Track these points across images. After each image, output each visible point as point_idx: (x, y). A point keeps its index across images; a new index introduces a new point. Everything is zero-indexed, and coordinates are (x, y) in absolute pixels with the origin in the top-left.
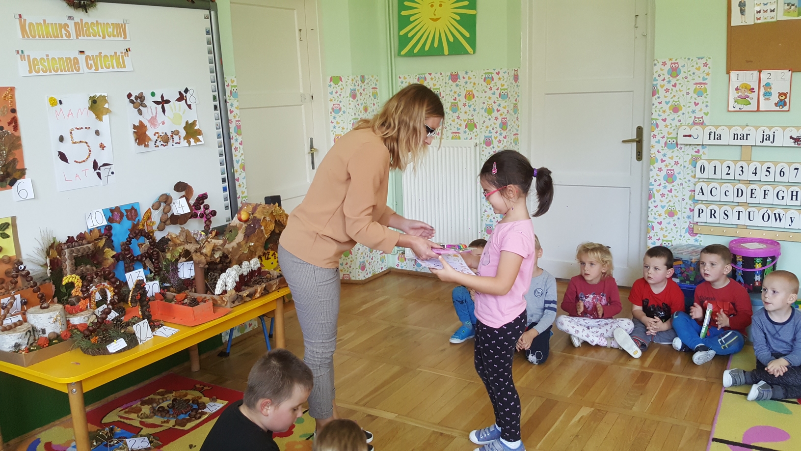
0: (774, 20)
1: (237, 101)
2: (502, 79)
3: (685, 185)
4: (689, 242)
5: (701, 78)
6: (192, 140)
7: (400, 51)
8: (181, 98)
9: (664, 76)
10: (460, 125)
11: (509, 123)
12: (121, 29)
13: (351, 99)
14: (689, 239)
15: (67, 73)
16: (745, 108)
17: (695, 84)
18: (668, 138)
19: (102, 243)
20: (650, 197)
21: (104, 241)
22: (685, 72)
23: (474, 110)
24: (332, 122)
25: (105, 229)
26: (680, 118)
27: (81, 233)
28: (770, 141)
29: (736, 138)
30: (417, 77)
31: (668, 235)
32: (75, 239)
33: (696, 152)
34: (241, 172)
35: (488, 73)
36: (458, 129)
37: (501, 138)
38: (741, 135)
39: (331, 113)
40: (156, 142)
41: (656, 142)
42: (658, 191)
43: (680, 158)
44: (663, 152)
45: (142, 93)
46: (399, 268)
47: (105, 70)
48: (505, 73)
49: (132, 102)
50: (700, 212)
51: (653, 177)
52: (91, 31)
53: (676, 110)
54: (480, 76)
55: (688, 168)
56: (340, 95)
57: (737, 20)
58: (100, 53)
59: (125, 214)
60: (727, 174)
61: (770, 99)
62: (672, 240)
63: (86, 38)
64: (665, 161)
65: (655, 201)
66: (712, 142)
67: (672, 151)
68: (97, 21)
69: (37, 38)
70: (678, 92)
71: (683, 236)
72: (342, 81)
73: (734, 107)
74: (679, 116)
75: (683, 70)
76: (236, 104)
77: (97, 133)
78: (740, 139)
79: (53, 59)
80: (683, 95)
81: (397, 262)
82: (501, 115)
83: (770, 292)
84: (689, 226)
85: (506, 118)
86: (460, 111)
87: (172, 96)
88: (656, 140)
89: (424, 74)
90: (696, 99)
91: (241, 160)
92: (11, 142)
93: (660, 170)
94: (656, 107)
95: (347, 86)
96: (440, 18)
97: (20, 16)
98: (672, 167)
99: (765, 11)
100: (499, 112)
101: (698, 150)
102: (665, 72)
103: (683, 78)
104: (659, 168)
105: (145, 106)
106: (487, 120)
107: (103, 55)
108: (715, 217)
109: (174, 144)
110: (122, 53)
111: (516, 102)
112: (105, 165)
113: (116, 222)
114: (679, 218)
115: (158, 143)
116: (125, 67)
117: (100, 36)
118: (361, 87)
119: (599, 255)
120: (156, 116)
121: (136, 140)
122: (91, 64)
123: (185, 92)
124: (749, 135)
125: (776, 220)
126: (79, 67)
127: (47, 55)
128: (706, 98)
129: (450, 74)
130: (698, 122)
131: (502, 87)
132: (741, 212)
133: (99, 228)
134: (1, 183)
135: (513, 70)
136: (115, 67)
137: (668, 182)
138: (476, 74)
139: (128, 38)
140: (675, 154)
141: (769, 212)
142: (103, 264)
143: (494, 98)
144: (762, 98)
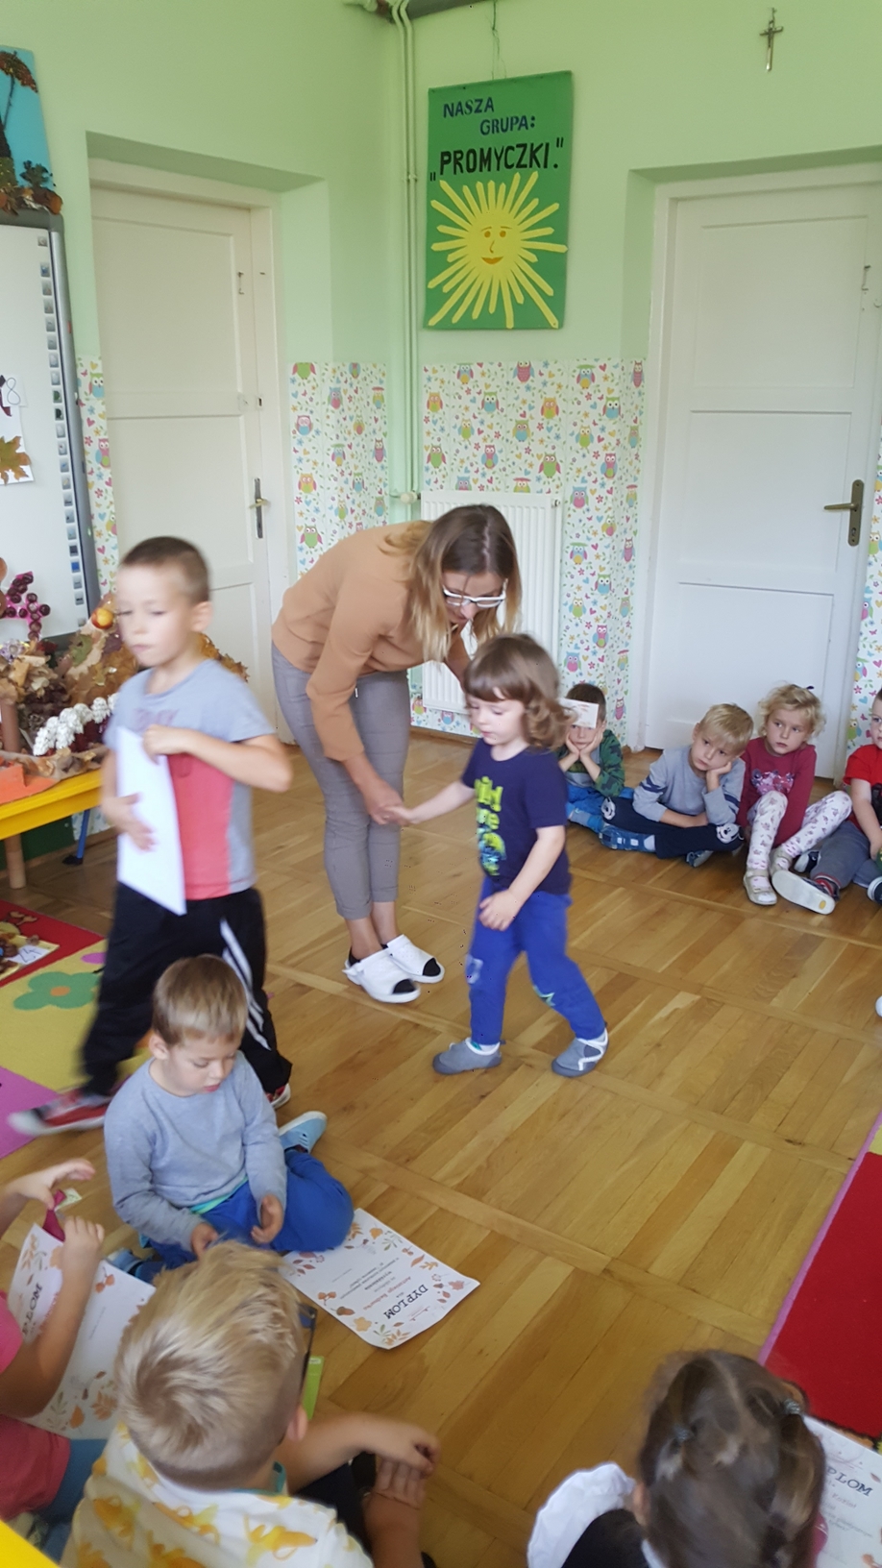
1: (103, 403)
2: (610, 380)
6: (11, 474)
7: (426, 319)
10: (531, 465)
11: (619, 464)
13: (331, 408)
20: (864, 614)
23: (558, 437)
24: (296, 451)
30: (457, 371)
34: (110, 535)
35: (587, 366)
36: (527, 473)
37: (603, 492)
39: (294, 432)
42: (879, 604)
48: (615, 367)
51: (872, 576)
54: (572, 370)
56: (311, 399)
65: (872, 623)
72: (314, 372)
76: (100, 407)
82: (605, 448)
85: (615, 455)
86: (533, 438)
89: (469, 364)
91: (108, 514)
95: (323, 384)
96: (501, 258)
100: (603, 443)
106: (578, 457)
111: (634, 424)
118: (351, 385)
129: (516, 365)
131: (609, 393)
135: (631, 363)
138: (561, 367)
143: (595, 415)
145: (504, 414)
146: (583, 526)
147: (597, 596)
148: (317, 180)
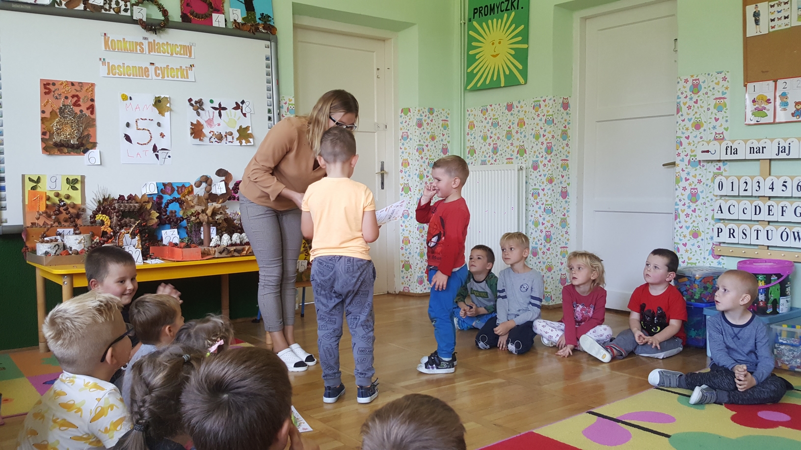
0: (789, 27)
2: (548, 106)
3: (708, 204)
4: (712, 265)
5: (721, 92)
6: (244, 141)
7: (467, 87)
8: (237, 107)
9: (686, 94)
10: (513, 151)
11: (555, 148)
12: (187, 50)
13: (417, 128)
14: (712, 262)
15: (138, 77)
16: (763, 120)
17: (715, 99)
18: (691, 156)
19: (149, 206)
20: (676, 218)
21: (151, 204)
22: (705, 88)
23: (525, 136)
24: (401, 148)
25: (157, 198)
26: (701, 135)
27: (131, 195)
28: (786, 153)
29: (752, 152)
30: (481, 109)
31: (692, 257)
32: (126, 199)
33: (717, 169)
35: (537, 101)
36: (512, 155)
37: (546, 162)
38: (757, 149)
39: (401, 140)
40: (210, 138)
41: (680, 160)
42: (683, 211)
43: (702, 177)
44: (686, 171)
45: (201, 99)
47: (170, 78)
48: (550, 100)
49: (192, 105)
50: (720, 231)
51: (678, 196)
52: (162, 49)
53: (698, 126)
54: (530, 104)
55: (710, 186)
56: (408, 124)
57: (752, 31)
58: (168, 66)
59: (176, 189)
60: (746, 190)
61: (787, 110)
62: (696, 263)
63: (156, 54)
64: (688, 179)
65: (680, 222)
66: (730, 157)
67: (694, 169)
68: (167, 43)
69: (116, 50)
70: (700, 108)
71: (706, 259)
72: (410, 112)
73: (751, 120)
74: (700, 133)
75: (703, 85)
77: (159, 124)
78: (756, 153)
79: (128, 66)
82: (546, 140)
83: (721, 290)
84: (712, 248)
85: (551, 143)
86: (514, 138)
87: (230, 104)
88: (680, 158)
89: (486, 106)
90: (716, 115)
92: (88, 122)
93: (684, 189)
94: (680, 124)
95: (414, 117)
96: (498, 54)
97: (105, 34)
98: (695, 185)
99: (779, 19)
100: (545, 137)
101: (720, 167)
102: (688, 89)
103: (703, 94)
104: (683, 187)
105: (203, 110)
106: (534, 145)
107: (170, 67)
108: (734, 237)
109: (227, 142)
110: (186, 67)
111: (564, 129)
112: (163, 149)
113: (168, 194)
114: (702, 240)
115: (212, 140)
116: (188, 78)
117: (168, 53)
118: (429, 118)
119: (588, 260)
120: (213, 119)
121: (191, 134)
122: (159, 74)
123: (241, 103)
124: (765, 147)
125: (795, 239)
126: (148, 75)
127: (123, 64)
128: (725, 112)
129: (506, 104)
130: (719, 138)
131: (547, 113)
132: (759, 231)
133: (152, 196)
134: (76, 150)
135: (561, 98)
136: (180, 77)
137: (692, 202)
138: (526, 103)
139: (193, 57)
140: (698, 172)
141: (787, 230)
142: (149, 222)
143: (541, 124)
144: (778, 108)
145: (501, 128)
146: (538, 179)
147: (545, 215)
148: (413, 24)
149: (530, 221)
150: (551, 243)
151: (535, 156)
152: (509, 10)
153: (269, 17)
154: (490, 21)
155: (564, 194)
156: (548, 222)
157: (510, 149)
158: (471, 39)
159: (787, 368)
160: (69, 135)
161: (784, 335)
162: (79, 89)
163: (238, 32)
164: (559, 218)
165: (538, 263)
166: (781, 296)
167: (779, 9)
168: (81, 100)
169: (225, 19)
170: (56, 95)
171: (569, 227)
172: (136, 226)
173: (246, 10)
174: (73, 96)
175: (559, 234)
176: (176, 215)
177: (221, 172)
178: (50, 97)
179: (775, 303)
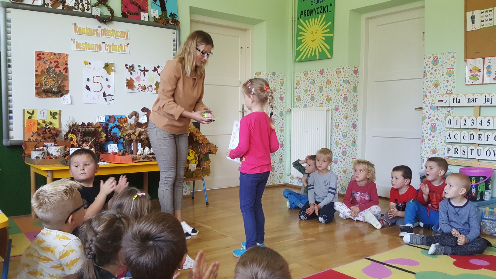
0: (492, 25)
2: (345, 72)
3: (442, 133)
5: (451, 65)
7: (296, 59)
8: (155, 70)
9: (429, 65)
10: (324, 99)
11: (349, 98)
12: (125, 34)
15: (95, 51)
16: (476, 82)
17: (447, 69)
18: (432, 103)
19: (100, 130)
20: (423, 141)
21: (101, 128)
22: (441, 62)
23: (331, 90)
25: (105, 125)
27: (89, 122)
28: (490, 103)
29: (469, 102)
30: (304, 73)
32: (86, 125)
33: (448, 112)
35: (338, 69)
36: (323, 102)
37: (343, 106)
38: (472, 99)
40: (138, 89)
41: (426, 106)
42: (427, 137)
43: (439, 116)
44: (429, 112)
45: (133, 65)
46: (291, 184)
47: (114, 52)
48: (346, 68)
49: (127, 68)
50: (449, 149)
51: (424, 128)
52: (109, 34)
53: (436, 85)
54: (335, 70)
55: (443, 122)
57: (470, 27)
58: (113, 44)
59: (117, 119)
60: (465, 125)
61: (490, 76)
63: (106, 36)
64: (430, 118)
65: (425, 144)
66: (455, 104)
67: (434, 112)
68: (113, 30)
69: (82, 34)
70: (438, 74)
72: (261, 74)
73: (469, 82)
74: (438, 90)
75: (440, 60)
77: (107, 80)
78: (472, 102)
79: (89, 44)
80: (440, 76)
81: (290, 180)
82: (344, 92)
83: (448, 186)
85: (347, 94)
86: (324, 91)
87: (150, 68)
89: (307, 71)
90: (447, 78)
92: (64, 77)
94: (425, 84)
96: (315, 40)
97: (75, 24)
98: (434, 122)
99: (486, 20)
101: (449, 110)
102: (430, 63)
103: (440, 66)
104: (427, 123)
105: (134, 71)
107: (114, 45)
108: (458, 154)
109: (149, 91)
110: (124, 45)
111: (355, 86)
112: (109, 95)
113: (112, 122)
116: (125, 52)
117: (113, 36)
120: (140, 77)
121: (127, 86)
122: (108, 49)
123: (157, 67)
124: (477, 99)
125: (495, 155)
126: (101, 49)
127: (86, 42)
128: (453, 77)
129: (319, 71)
130: (449, 93)
131: (345, 76)
132: (473, 150)
133: (102, 124)
134: (56, 95)
135: (353, 67)
136: (120, 51)
137: (432, 132)
138: (332, 70)
139: (128, 39)
140: (436, 114)
141: (490, 150)
142: (100, 139)
143: (341, 83)
144: (485, 75)
145: (316, 85)
146: (338, 117)
147: (342, 139)
148: (264, 21)
149: (334, 142)
150: (346, 156)
151: (337, 103)
152: (322, 13)
153: (175, 15)
154: (310, 20)
155: (354, 126)
156: (344, 143)
157: (321, 98)
158: (299, 30)
159: (489, 234)
160: (52, 85)
161: (487, 213)
162: (58, 57)
163: (156, 24)
164: (351, 140)
165: (338, 168)
166: (486, 190)
167: (486, 14)
168: (60, 64)
169: (149, 16)
170: (45, 61)
171: (357, 146)
172: (92, 142)
173: (162, 11)
174: (55, 62)
175: (351, 150)
176: (116, 136)
177: (144, 110)
178: (41, 62)
179: (482, 194)
